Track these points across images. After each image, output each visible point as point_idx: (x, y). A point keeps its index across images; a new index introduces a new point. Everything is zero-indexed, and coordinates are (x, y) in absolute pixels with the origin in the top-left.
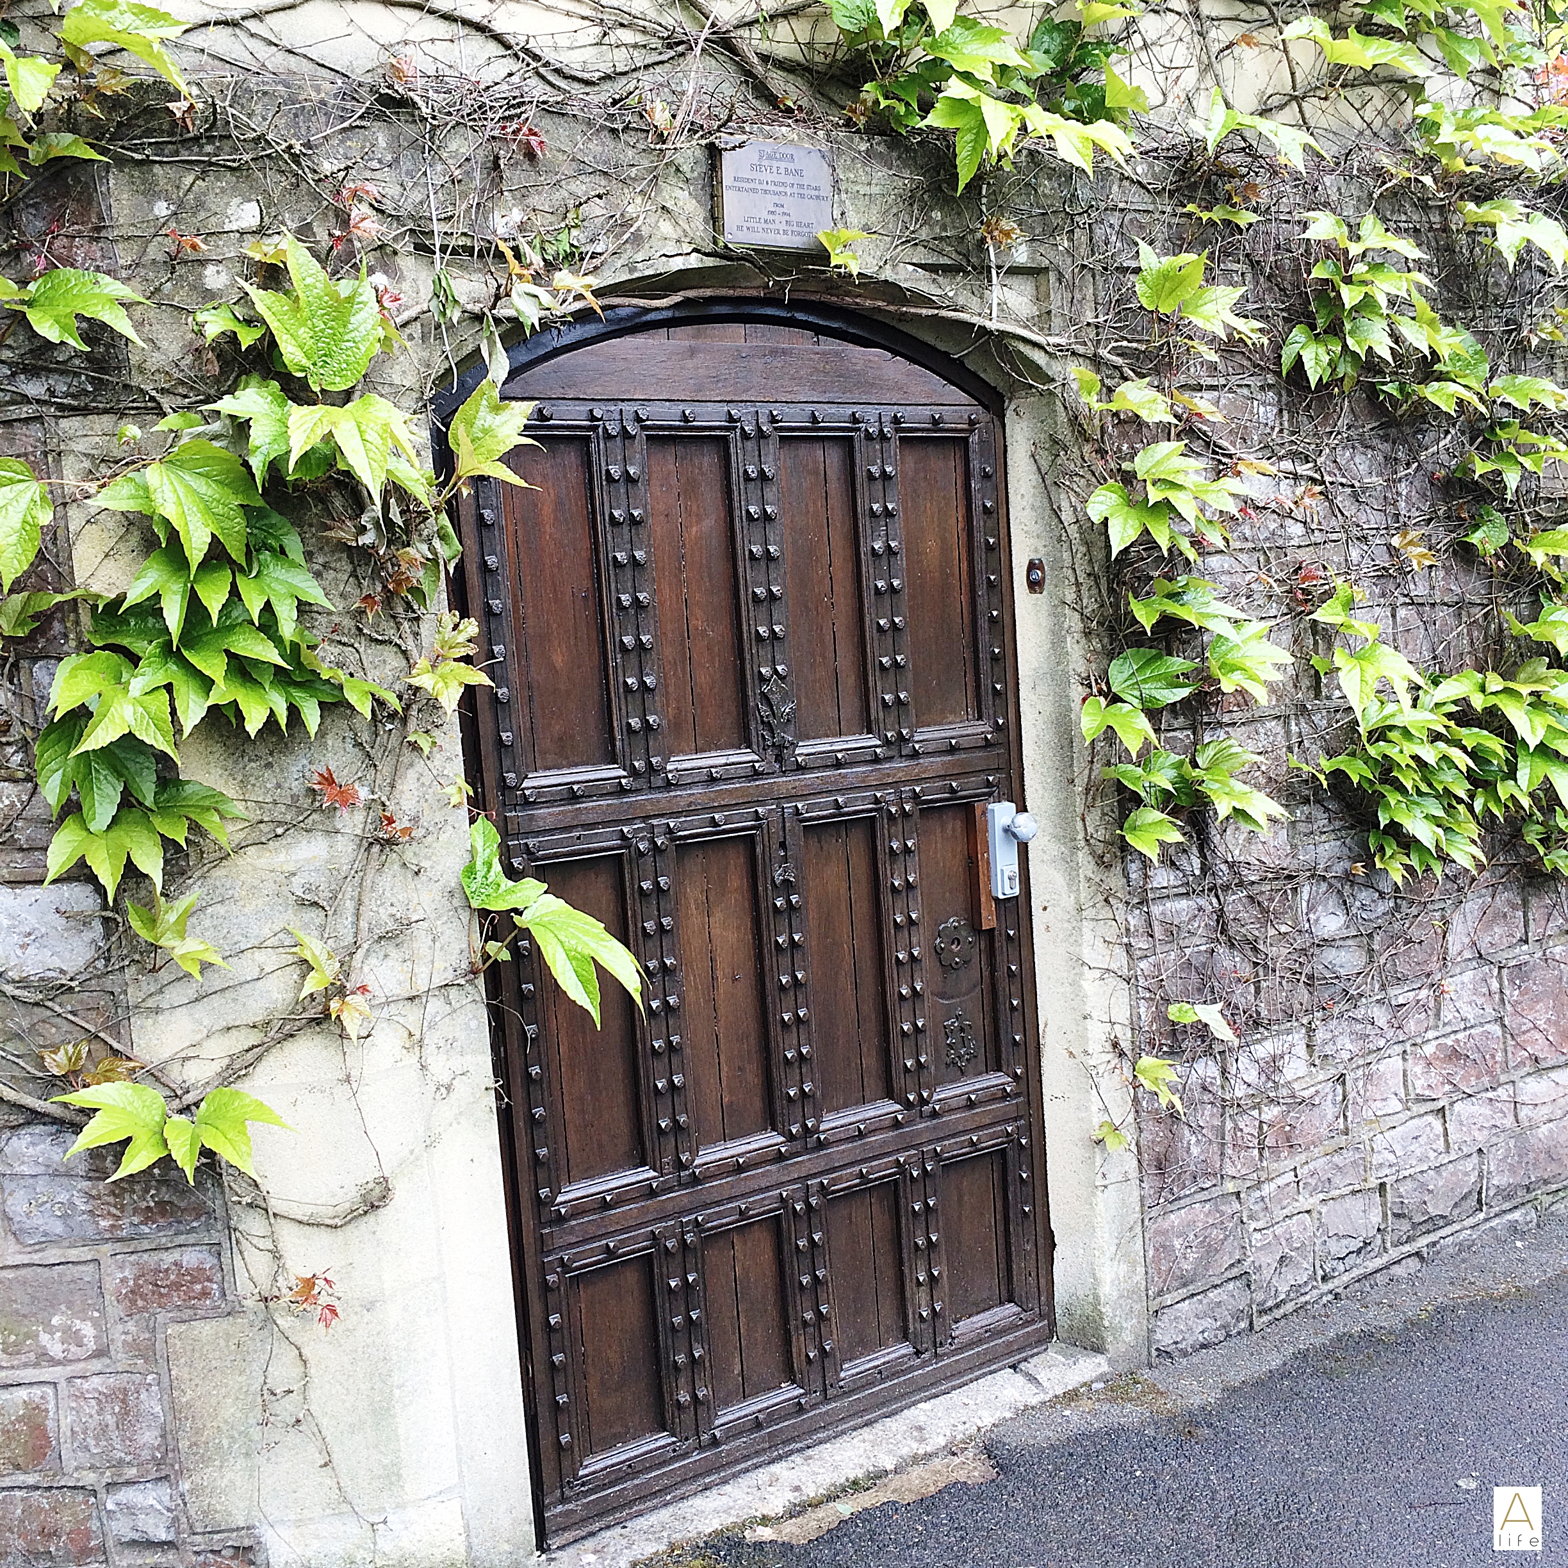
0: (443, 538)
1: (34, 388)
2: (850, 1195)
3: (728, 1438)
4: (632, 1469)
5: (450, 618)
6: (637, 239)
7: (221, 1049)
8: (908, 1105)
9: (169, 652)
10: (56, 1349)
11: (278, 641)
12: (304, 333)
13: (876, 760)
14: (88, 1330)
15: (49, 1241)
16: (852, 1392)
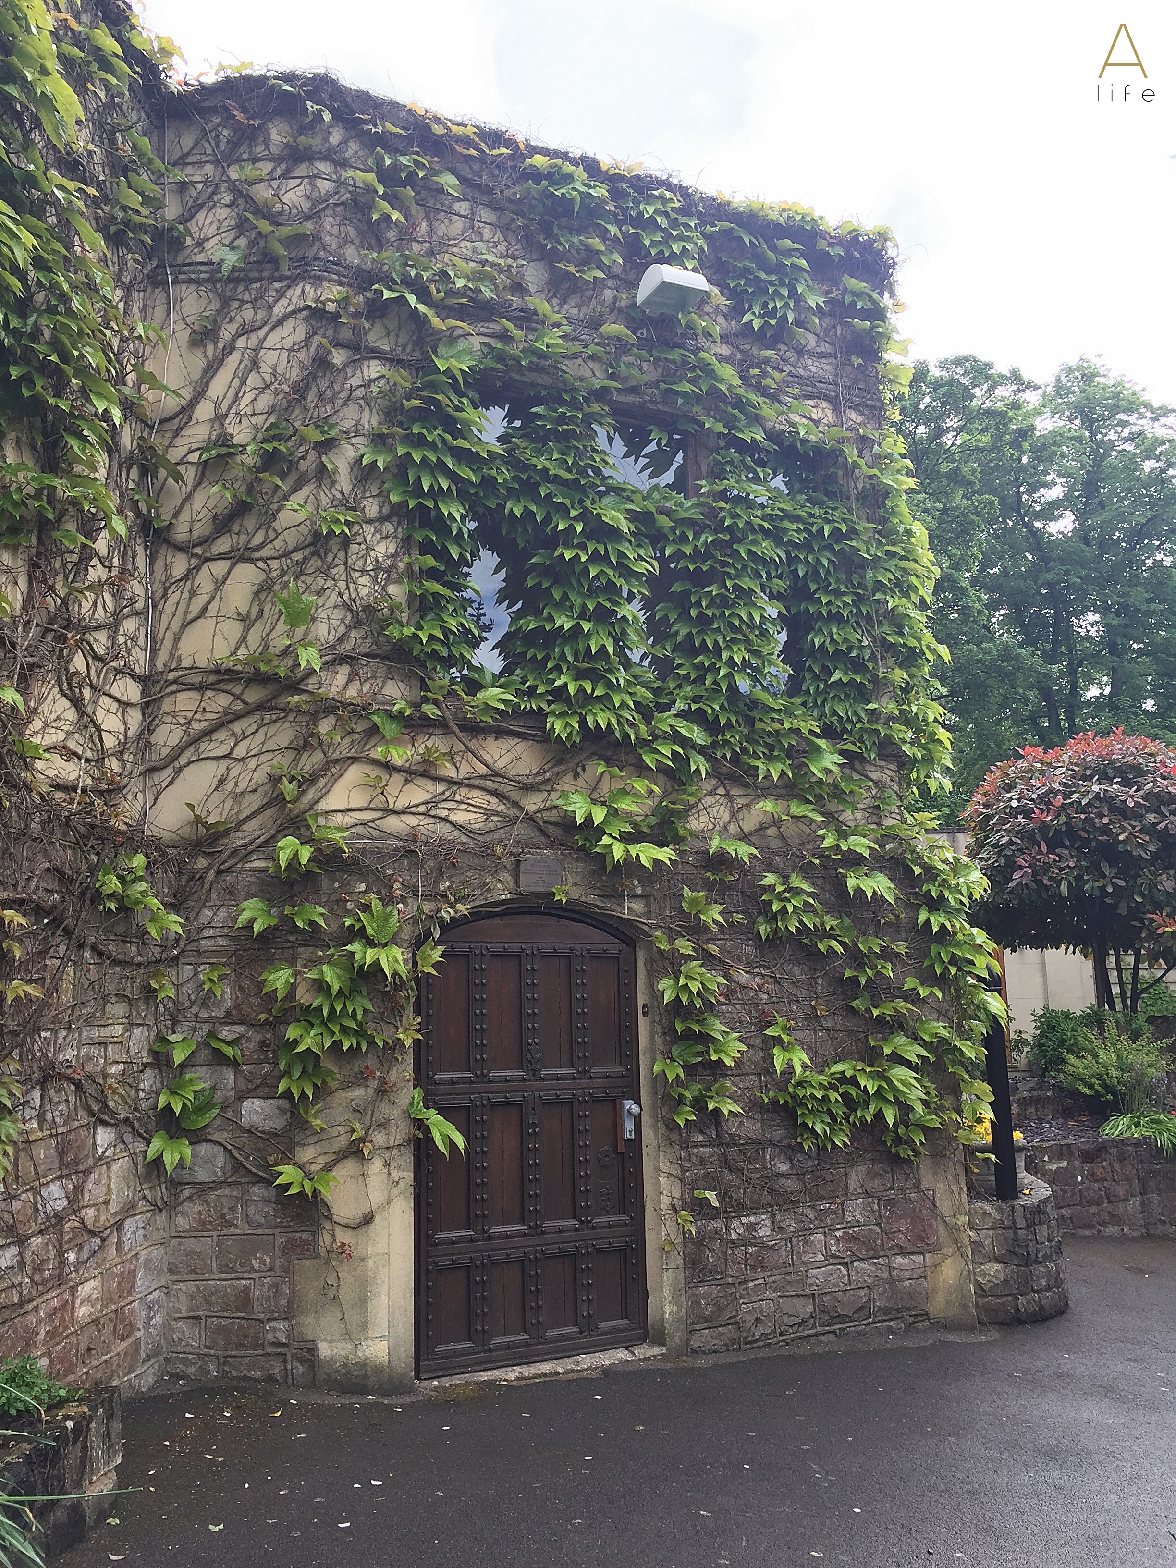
0: (412, 989)
1: (292, 938)
2: (554, 1257)
3: (495, 1350)
4: (455, 1353)
5: (411, 1016)
6: (489, 890)
7: (322, 1160)
8: (582, 1222)
9: (324, 1023)
10: (257, 1266)
11: (356, 1021)
12: (375, 925)
13: (574, 1078)
14: (268, 1260)
15: (260, 1226)
16: (551, 1342)
